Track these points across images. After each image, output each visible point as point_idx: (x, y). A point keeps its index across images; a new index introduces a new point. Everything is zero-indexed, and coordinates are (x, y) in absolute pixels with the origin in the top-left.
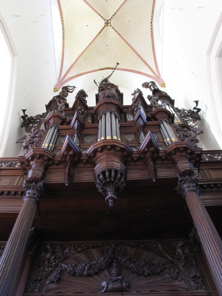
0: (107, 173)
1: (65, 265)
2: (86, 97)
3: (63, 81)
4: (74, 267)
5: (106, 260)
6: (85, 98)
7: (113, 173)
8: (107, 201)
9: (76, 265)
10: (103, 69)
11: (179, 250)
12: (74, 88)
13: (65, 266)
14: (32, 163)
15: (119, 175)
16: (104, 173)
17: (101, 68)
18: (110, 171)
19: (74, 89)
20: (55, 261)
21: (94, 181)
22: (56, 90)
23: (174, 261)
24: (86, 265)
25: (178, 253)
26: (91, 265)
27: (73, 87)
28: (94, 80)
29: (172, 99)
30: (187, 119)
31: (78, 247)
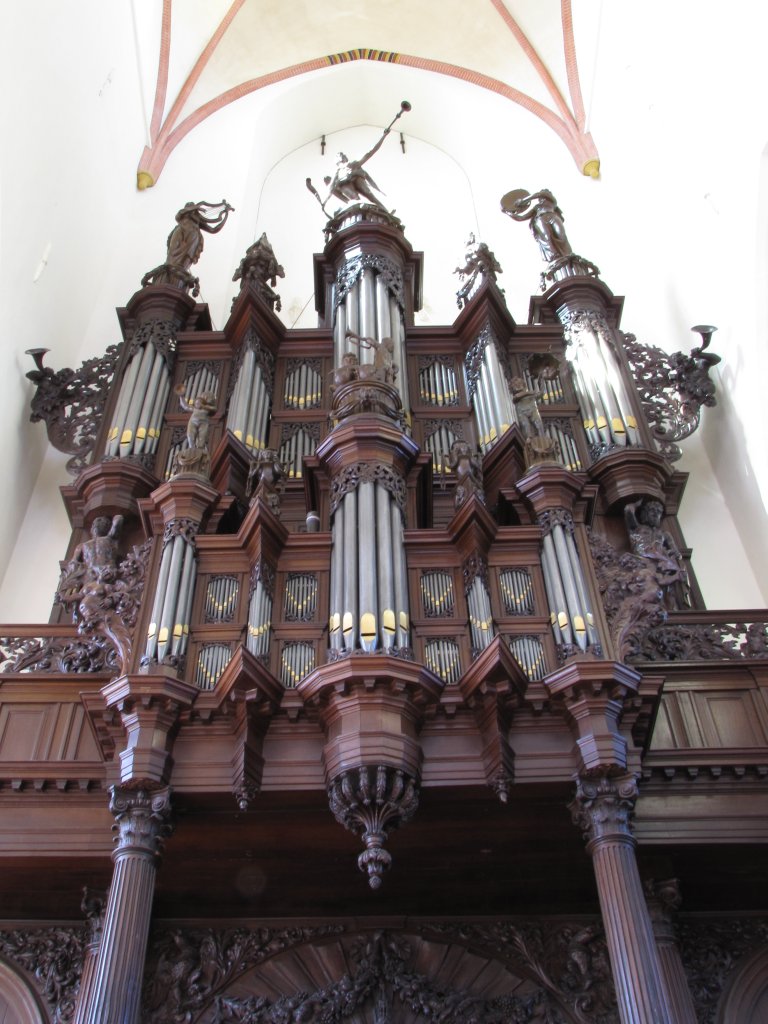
0: (363, 781)
1: (234, 1002)
2: (277, 277)
3: (174, 128)
4: (260, 1008)
5: (356, 988)
6: (274, 283)
7: (381, 782)
8: (364, 866)
9: (268, 1004)
10: (342, 58)
11: (576, 956)
12: (226, 211)
13: (236, 1006)
14: (126, 718)
15: (399, 783)
16: (353, 774)
17: (335, 51)
18: (372, 770)
19: (223, 216)
20: (202, 990)
21: (323, 787)
22: (144, 183)
23: (560, 992)
24: (296, 1006)
25: (575, 965)
26: (312, 1006)
27: (223, 208)
28: (309, 181)
29: (616, 293)
30: (663, 401)
31: (271, 939)
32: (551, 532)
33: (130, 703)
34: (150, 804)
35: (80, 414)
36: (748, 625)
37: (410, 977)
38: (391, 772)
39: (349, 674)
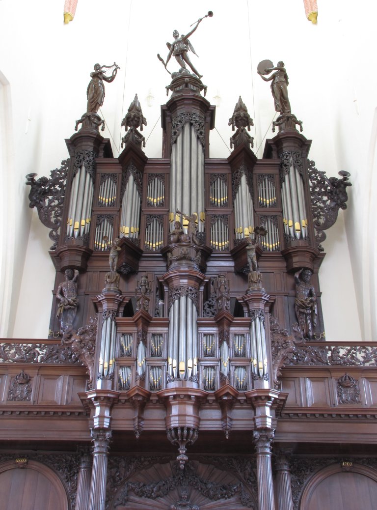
0: (179, 432)
1: (132, 484)
4: (141, 487)
5: (175, 481)
6: (142, 129)
7: (185, 432)
8: (179, 461)
9: (144, 485)
12: (116, 69)
13: (133, 486)
14: (95, 402)
15: (191, 432)
16: (176, 429)
18: (182, 429)
20: (120, 479)
21: (165, 429)
22: (68, 19)
24: (154, 487)
26: (160, 487)
27: (114, 67)
28: (158, 55)
29: (308, 138)
30: (322, 205)
31: (145, 461)
32: (255, 320)
33: (96, 399)
34: (105, 435)
35: (53, 204)
36: (333, 347)
37: (194, 477)
38: (189, 429)
39: (175, 393)
